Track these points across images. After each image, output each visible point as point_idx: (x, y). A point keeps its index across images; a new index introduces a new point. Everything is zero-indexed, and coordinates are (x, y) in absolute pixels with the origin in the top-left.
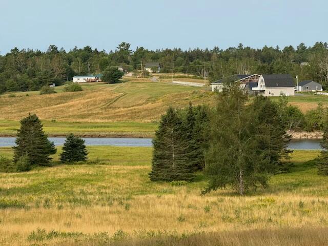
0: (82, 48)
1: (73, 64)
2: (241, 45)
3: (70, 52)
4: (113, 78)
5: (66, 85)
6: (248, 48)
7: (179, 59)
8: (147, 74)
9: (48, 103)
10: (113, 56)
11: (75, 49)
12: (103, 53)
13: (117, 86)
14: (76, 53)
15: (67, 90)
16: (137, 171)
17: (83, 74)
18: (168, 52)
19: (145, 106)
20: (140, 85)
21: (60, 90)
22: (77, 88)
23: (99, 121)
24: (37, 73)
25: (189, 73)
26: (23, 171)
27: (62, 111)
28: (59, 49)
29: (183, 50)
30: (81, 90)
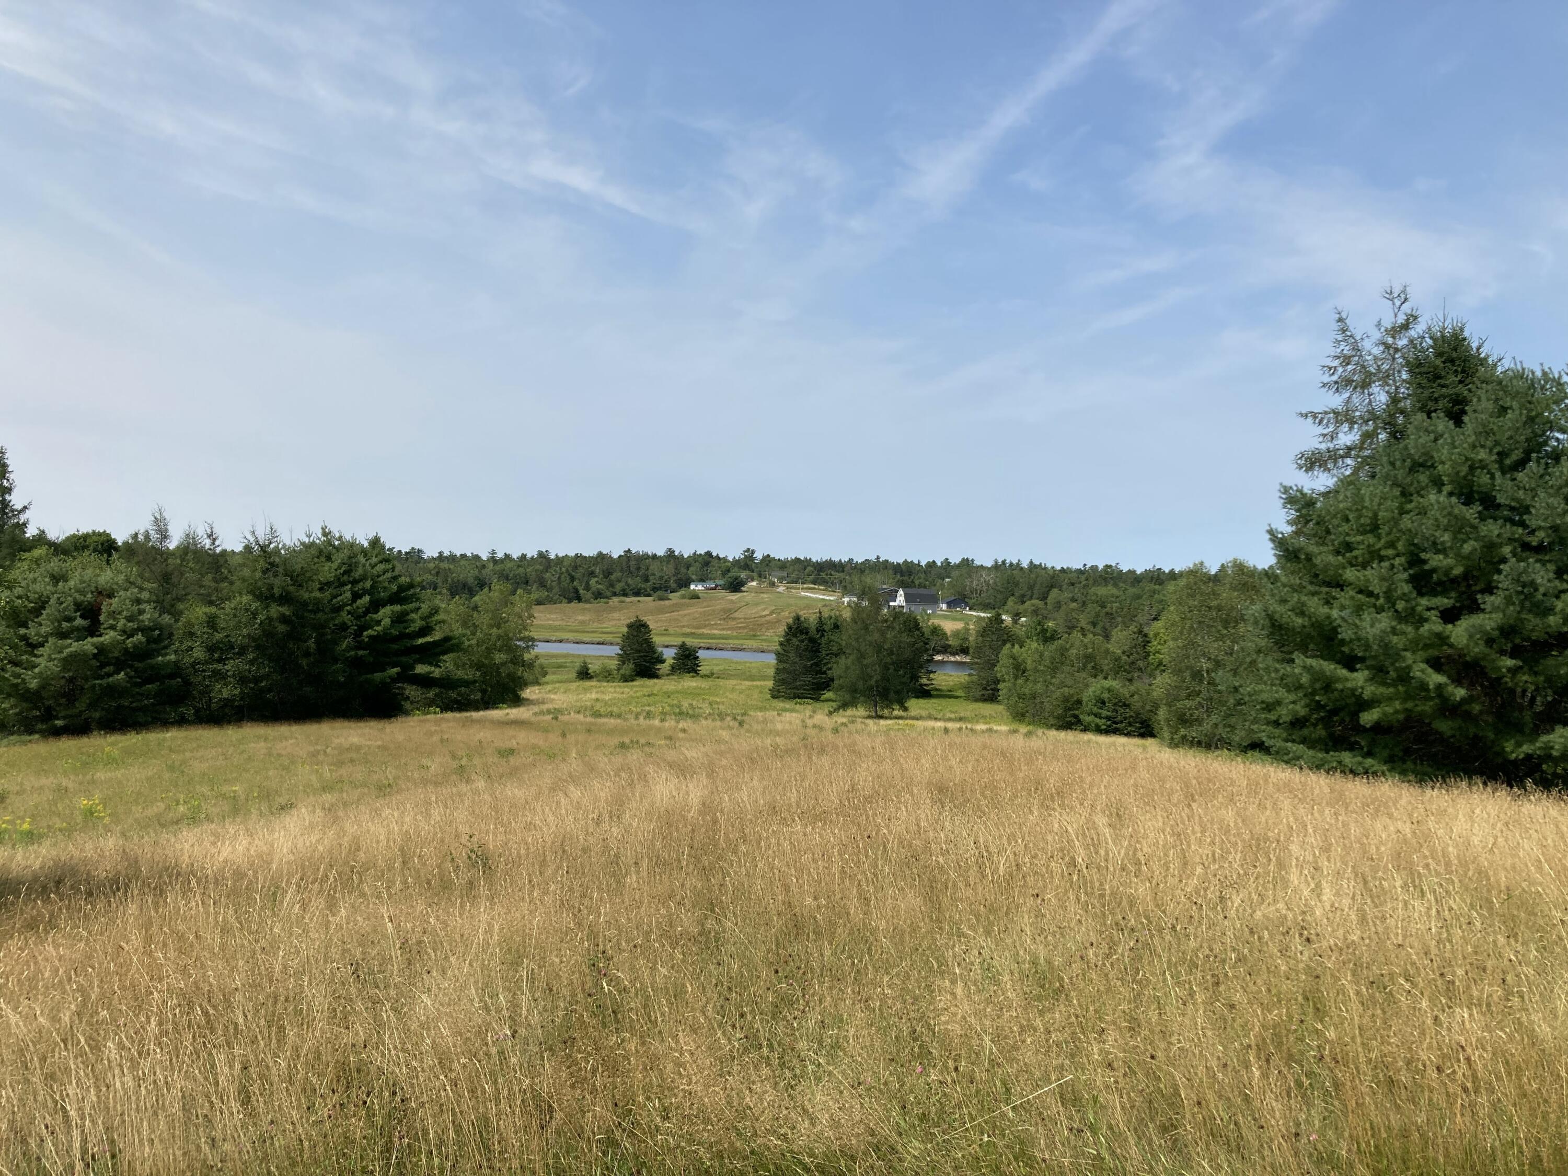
0: (703, 553)
1: (691, 569)
2: (878, 558)
3: (689, 557)
4: (736, 586)
5: (682, 592)
6: (887, 561)
7: (809, 569)
8: (773, 584)
9: (661, 611)
10: (736, 563)
11: (695, 554)
12: (725, 559)
13: (740, 594)
14: (695, 557)
15: (683, 597)
16: (757, 686)
17: (702, 580)
18: (797, 560)
19: (768, 618)
20: (765, 596)
21: (675, 597)
22: (695, 596)
23: (716, 632)
24: (651, 578)
25: (820, 584)
26: (626, 681)
27: (677, 620)
28: (676, 553)
29: (814, 560)
30: (698, 598)
